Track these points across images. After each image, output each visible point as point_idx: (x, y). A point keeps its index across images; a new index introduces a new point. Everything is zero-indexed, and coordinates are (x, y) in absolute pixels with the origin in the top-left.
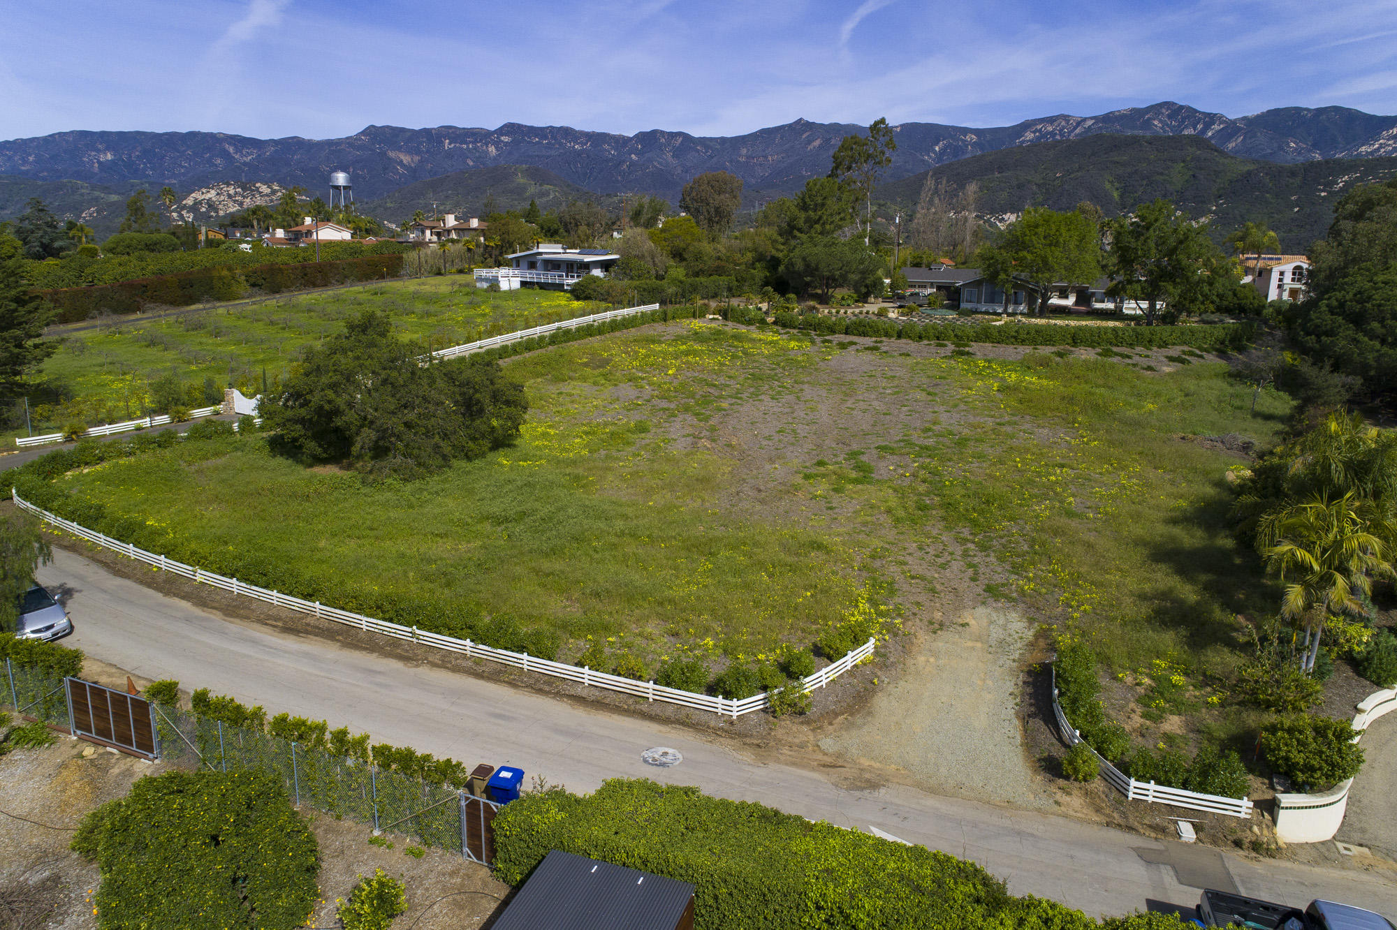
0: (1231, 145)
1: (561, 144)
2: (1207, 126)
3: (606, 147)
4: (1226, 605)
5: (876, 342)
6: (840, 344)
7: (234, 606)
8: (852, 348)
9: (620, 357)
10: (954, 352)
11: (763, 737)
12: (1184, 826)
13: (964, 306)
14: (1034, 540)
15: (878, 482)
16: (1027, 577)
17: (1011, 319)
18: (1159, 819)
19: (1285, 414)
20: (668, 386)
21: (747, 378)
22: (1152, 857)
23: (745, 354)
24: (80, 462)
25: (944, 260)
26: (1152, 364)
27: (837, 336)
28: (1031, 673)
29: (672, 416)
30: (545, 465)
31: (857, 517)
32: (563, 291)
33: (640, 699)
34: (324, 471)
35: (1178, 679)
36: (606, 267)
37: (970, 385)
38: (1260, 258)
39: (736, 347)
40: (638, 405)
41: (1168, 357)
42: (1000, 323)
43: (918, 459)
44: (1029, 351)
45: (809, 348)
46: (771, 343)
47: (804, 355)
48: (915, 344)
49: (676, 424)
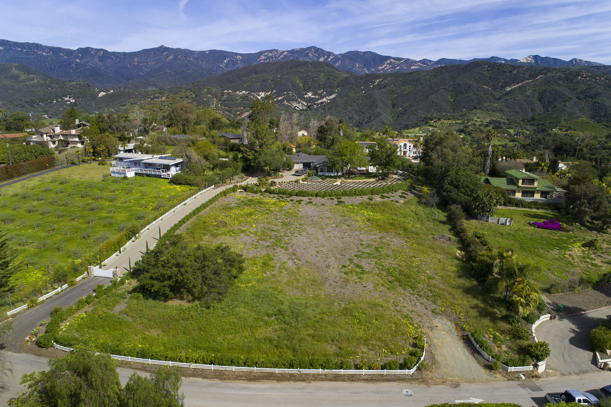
0: (337, 64)
1: (34, 52)
2: (328, 57)
3: (61, 54)
4: (490, 306)
5: (309, 199)
6: (297, 201)
7: (218, 375)
8: (303, 203)
9: (227, 220)
10: (338, 202)
11: (422, 378)
12: (522, 375)
13: (320, 173)
14: (431, 290)
15: (368, 273)
16: (439, 306)
17: (340, 180)
18: (516, 375)
19: (446, 220)
20: (259, 234)
21: (282, 225)
22: (523, 386)
23: (270, 211)
24: (62, 320)
25: (292, 146)
26: (397, 200)
27: (293, 197)
28: (463, 339)
29: (274, 249)
30: (257, 284)
31: (376, 290)
32: (161, 178)
33: (382, 375)
34: (175, 303)
35: (498, 334)
36: (176, 165)
37: (357, 219)
38: (393, 140)
39: (263, 207)
40: (256, 245)
41: (399, 196)
42: (338, 183)
43: (372, 260)
44: (360, 198)
45: (289, 205)
46: (274, 204)
47: (290, 209)
48: (323, 199)
49: (280, 254)
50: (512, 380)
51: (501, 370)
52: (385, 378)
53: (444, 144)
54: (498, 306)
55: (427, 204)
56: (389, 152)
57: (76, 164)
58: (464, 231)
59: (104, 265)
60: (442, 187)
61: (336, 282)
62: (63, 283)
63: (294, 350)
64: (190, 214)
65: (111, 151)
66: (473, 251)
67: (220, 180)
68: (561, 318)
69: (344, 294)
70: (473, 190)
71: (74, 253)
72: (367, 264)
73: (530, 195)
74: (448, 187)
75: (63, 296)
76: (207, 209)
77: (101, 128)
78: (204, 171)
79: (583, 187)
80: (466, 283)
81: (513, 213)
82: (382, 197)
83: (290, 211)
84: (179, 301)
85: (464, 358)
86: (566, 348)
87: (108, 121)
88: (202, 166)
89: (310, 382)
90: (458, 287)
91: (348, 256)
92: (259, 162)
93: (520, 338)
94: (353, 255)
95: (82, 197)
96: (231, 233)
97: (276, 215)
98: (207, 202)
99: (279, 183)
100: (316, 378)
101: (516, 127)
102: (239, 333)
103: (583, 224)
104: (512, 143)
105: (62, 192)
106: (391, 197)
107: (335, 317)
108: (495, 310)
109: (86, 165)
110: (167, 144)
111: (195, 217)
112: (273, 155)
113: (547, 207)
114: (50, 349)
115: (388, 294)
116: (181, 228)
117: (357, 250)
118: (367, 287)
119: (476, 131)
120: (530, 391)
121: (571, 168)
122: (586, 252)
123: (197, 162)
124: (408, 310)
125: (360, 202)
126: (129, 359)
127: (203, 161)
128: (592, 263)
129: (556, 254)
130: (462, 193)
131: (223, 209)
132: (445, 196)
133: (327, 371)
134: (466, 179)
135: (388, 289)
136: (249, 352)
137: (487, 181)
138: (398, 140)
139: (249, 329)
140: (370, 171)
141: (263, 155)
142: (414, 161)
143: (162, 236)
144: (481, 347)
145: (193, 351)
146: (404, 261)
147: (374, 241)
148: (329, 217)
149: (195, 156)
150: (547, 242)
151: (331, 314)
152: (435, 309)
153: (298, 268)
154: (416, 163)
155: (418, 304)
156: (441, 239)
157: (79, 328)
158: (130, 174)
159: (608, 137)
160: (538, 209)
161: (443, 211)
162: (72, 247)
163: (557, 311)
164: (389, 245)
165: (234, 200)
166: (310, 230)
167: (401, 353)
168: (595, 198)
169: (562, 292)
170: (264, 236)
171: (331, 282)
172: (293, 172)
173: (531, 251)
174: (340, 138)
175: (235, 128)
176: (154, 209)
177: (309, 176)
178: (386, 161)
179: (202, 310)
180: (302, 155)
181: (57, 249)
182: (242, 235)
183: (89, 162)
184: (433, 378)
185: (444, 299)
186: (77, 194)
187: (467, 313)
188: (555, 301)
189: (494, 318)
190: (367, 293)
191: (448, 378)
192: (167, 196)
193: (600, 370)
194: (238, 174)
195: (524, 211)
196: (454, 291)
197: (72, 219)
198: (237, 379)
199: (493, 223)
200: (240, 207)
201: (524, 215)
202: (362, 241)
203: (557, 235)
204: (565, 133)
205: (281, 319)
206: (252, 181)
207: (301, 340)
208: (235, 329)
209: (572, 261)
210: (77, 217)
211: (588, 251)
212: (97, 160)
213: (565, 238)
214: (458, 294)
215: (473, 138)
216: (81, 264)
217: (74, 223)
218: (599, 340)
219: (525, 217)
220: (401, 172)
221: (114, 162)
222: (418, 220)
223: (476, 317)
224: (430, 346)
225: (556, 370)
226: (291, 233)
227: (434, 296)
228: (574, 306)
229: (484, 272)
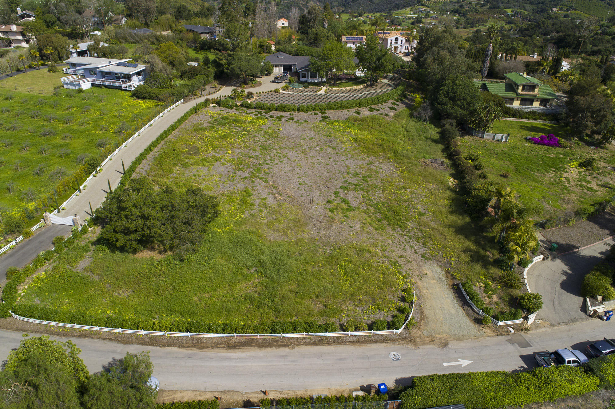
4: (483, 249)
5: (291, 114)
6: (277, 118)
7: (196, 343)
8: (284, 119)
9: (199, 145)
10: (322, 117)
11: (410, 337)
12: (511, 329)
13: (302, 79)
14: (421, 230)
15: (355, 209)
16: (429, 249)
17: (325, 88)
18: (506, 329)
19: (438, 137)
20: (235, 162)
21: (260, 150)
22: (511, 342)
23: (247, 131)
24: (20, 283)
25: (271, 42)
26: (386, 112)
27: (273, 112)
28: (453, 289)
29: (253, 182)
30: (235, 228)
31: (363, 230)
32: (122, 90)
33: (369, 336)
34: (145, 255)
35: (489, 283)
36: (138, 74)
37: (343, 139)
38: (384, 33)
39: (239, 127)
40: (233, 177)
41: (389, 108)
42: (322, 92)
43: (359, 192)
44: (347, 112)
45: (268, 123)
46: (251, 122)
47: (269, 128)
48: (306, 115)
49: (259, 187)
50: (501, 334)
51: (491, 325)
52: (372, 338)
53: (441, 45)
54: (491, 248)
55: (419, 118)
56: (379, 54)
57: (22, 71)
58: (457, 153)
59: (63, 209)
60: (436, 99)
61: (321, 222)
62: (17, 234)
63: (276, 311)
64: (157, 140)
65: (61, 53)
66: (468, 182)
67: (190, 92)
68: (554, 258)
69: (329, 236)
70: (471, 102)
71: (27, 195)
72: (354, 198)
73: (529, 102)
74: (443, 99)
75: (18, 251)
76: (176, 132)
77: (48, 21)
78: (171, 81)
79: (589, 98)
80: (459, 221)
81: (509, 125)
82: (371, 110)
83: (270, 131)
84: (149, 252)
85: (453, 312)
86: (557, 294)
87: (56, 11)
88: (168, 75)
89: (293, 348)
90: (450, 226)
91: (333, 189)
92: (232, 68)
93: (511, 286)
94: (339, 187)
95: (32, 117)
96: (205, 162)
97: (255, 136)
98: (175, 123)
99: (257, 93)
100: (300, 342)
101: (514, 6)
102: (216, 291)
103: (581, 139)
104: (508, 26)
105: (8, 111)
106: (380, 110)
107: (319, 266)
108: (488, 253)
109: (34, 72)
110: (127, 41)
111: (163, 143)
112: (249, 61)
113: (545, 118)
114: (8, 320)
115: (377, 236)
116: (148, 158)
117: (343, 180)
118: (354, 228)
119: (472, 11)
120: (519, 348)
121: (573, 68)
122: (583, 174)
123: (161, 70)
124: (397, 255)
125: (347, 117)
126: (98, 328)
127: (169, 68)
128: (588, 187)
129: (552, 178)
130: (457, 105)
131: (195, 131)
132: (439, 109)
133: (311, 335)
134: (463, 90)
135: (376, 229)
136: (228, 315)
137: (484, 87)
138: (389, 33)
139: (227, 286)
140: (357, 75)
141: (237, 61)
142: (406, 59)
143: (126, 169)
144: (471, 299)
145: (167, 315)
146: (394, 193)
147: (362, 168)
148: (312, 138)
149: (159, 63)
150: (543, 163)
151: (315, 263)
152: (426, 253)
153: (280, 205)
154: (408, 62)
155: (407, 247)
156: (433, 164)
157: (40, 291)
158: (86, 85)
159: (611, 20)
160: (535, 119)
161: (436, 126)
162: (24, 186)
163: (550, 250)
164: (377, 172)
165: (206, 118)
166: (292, 155)
167: (389, 309)
168: (600, 111)
169: (556, 226)
170: (241, 164)
171: (315, 222)
172: (272, 78)
173: (526, 175)
174: (325, 30)
175: (206, 16)
176: (115, 133)
177: (290, 83)
178: (376, 65)
179: (175, 264)
180: (283, 55)
181: (7, 189)
182: (217, 164)
183: (37, 67)
184: (421, 337)
185: (435, 240)
186: (25, 113)
187: (459, 257)
188: (549, 238)
189: (486, 263)
190: (353, 235)
191: (437, 336)
192: (130, 115)
193: (589, 318)
194: (210, 83)
195: (521, 122)
196: (445, 231)
197: (22, 148)
198: (216, 347)
199: (488, 140)
200: (213, 127)
201: (521, 128)
202: (348, 168)
203: (553, 152)
204: (565, 13)
205: (261, 272)
206: (226, 91)
207: (283, 298)
208: (212, 286)
209: (568, 185)
210: (27, 145)
211: (584, 171)
212: (47, 65)
213: (561, 156)
214: (450, 235)
215: (467, 19)
216: (36, 209)
217: (25, 154)
218: (592, 287)
219: (521, 130)
220: (391, 75)
221: (65, 69)
222: (409, 138)
223: (467, 263)
224: (418, 298)
225: (545, 320)
226: (271, 160)
227: (424, 236)
228: (568, 242)
229: (478, 208)
